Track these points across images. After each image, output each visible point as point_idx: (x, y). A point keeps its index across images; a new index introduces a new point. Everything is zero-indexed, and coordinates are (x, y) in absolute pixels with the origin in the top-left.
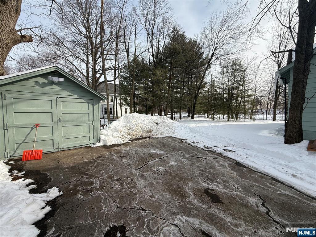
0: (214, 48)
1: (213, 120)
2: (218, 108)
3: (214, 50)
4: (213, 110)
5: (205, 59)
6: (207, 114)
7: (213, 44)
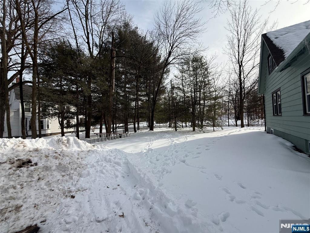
0: (170, 45)
1: (176, 130)
2: (181, 116)
3: (170, 47)
4: (175, 118)
5: (163, 63)
6: (169, 123)
7: (170, 42)
